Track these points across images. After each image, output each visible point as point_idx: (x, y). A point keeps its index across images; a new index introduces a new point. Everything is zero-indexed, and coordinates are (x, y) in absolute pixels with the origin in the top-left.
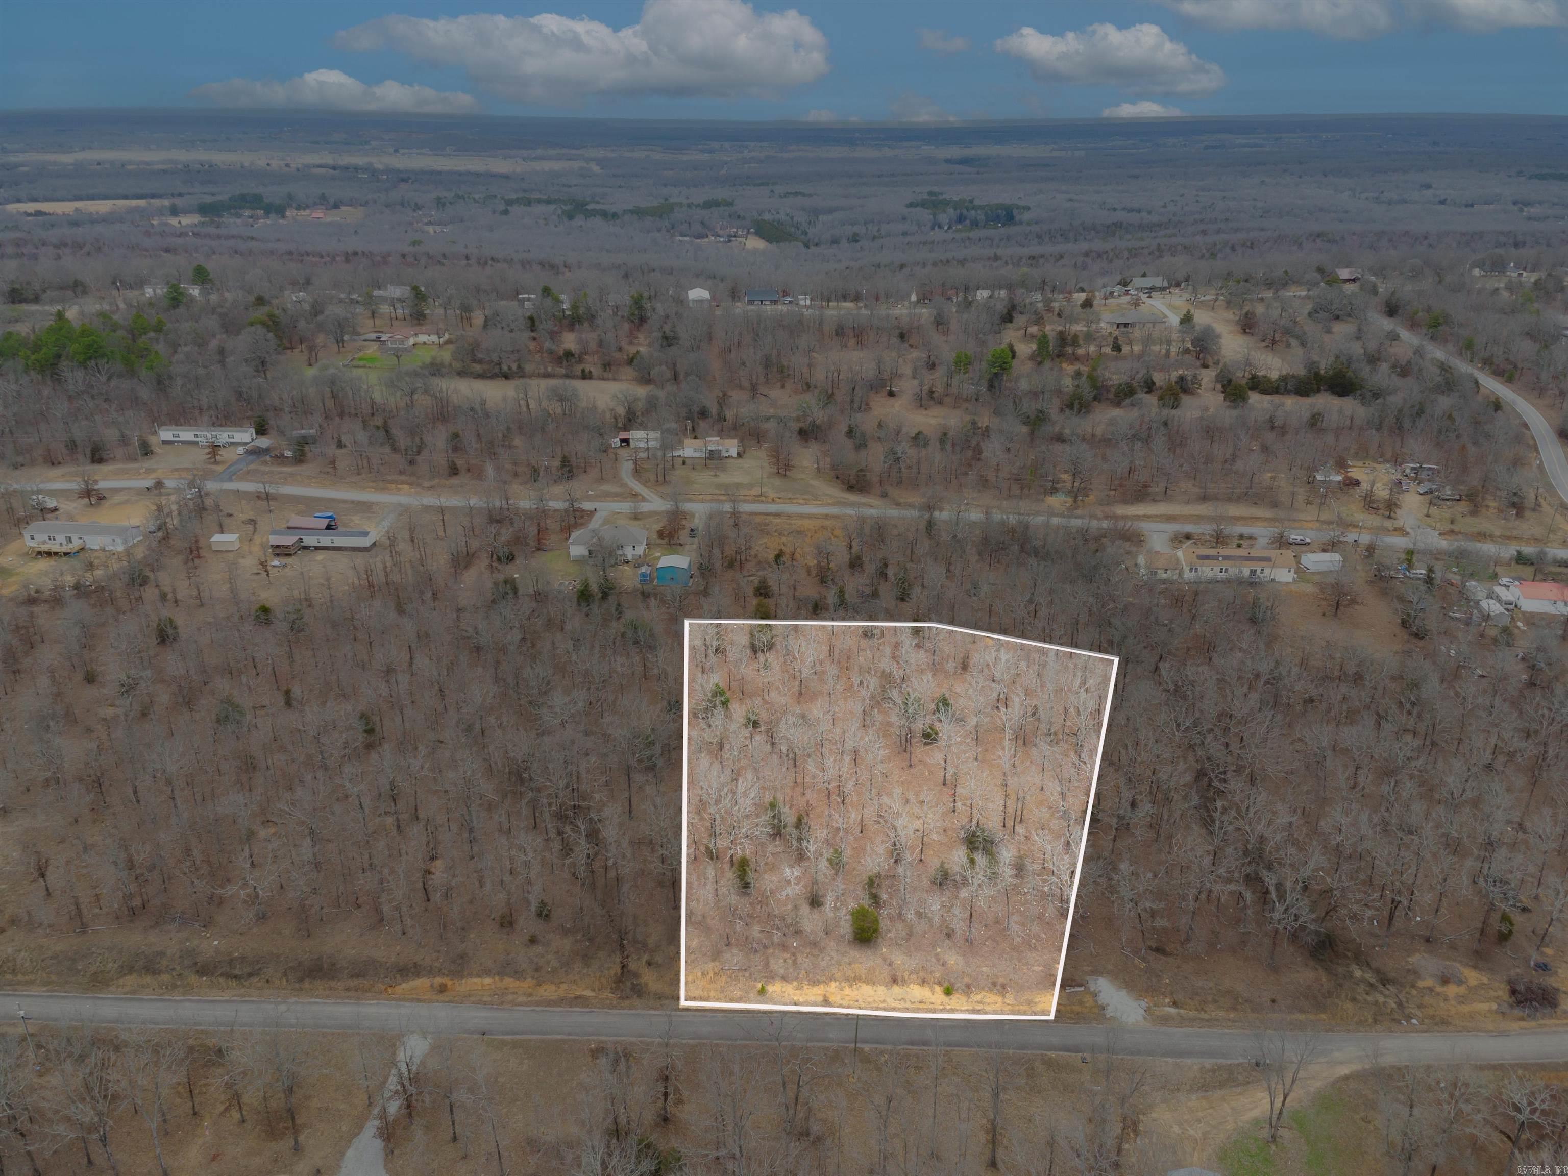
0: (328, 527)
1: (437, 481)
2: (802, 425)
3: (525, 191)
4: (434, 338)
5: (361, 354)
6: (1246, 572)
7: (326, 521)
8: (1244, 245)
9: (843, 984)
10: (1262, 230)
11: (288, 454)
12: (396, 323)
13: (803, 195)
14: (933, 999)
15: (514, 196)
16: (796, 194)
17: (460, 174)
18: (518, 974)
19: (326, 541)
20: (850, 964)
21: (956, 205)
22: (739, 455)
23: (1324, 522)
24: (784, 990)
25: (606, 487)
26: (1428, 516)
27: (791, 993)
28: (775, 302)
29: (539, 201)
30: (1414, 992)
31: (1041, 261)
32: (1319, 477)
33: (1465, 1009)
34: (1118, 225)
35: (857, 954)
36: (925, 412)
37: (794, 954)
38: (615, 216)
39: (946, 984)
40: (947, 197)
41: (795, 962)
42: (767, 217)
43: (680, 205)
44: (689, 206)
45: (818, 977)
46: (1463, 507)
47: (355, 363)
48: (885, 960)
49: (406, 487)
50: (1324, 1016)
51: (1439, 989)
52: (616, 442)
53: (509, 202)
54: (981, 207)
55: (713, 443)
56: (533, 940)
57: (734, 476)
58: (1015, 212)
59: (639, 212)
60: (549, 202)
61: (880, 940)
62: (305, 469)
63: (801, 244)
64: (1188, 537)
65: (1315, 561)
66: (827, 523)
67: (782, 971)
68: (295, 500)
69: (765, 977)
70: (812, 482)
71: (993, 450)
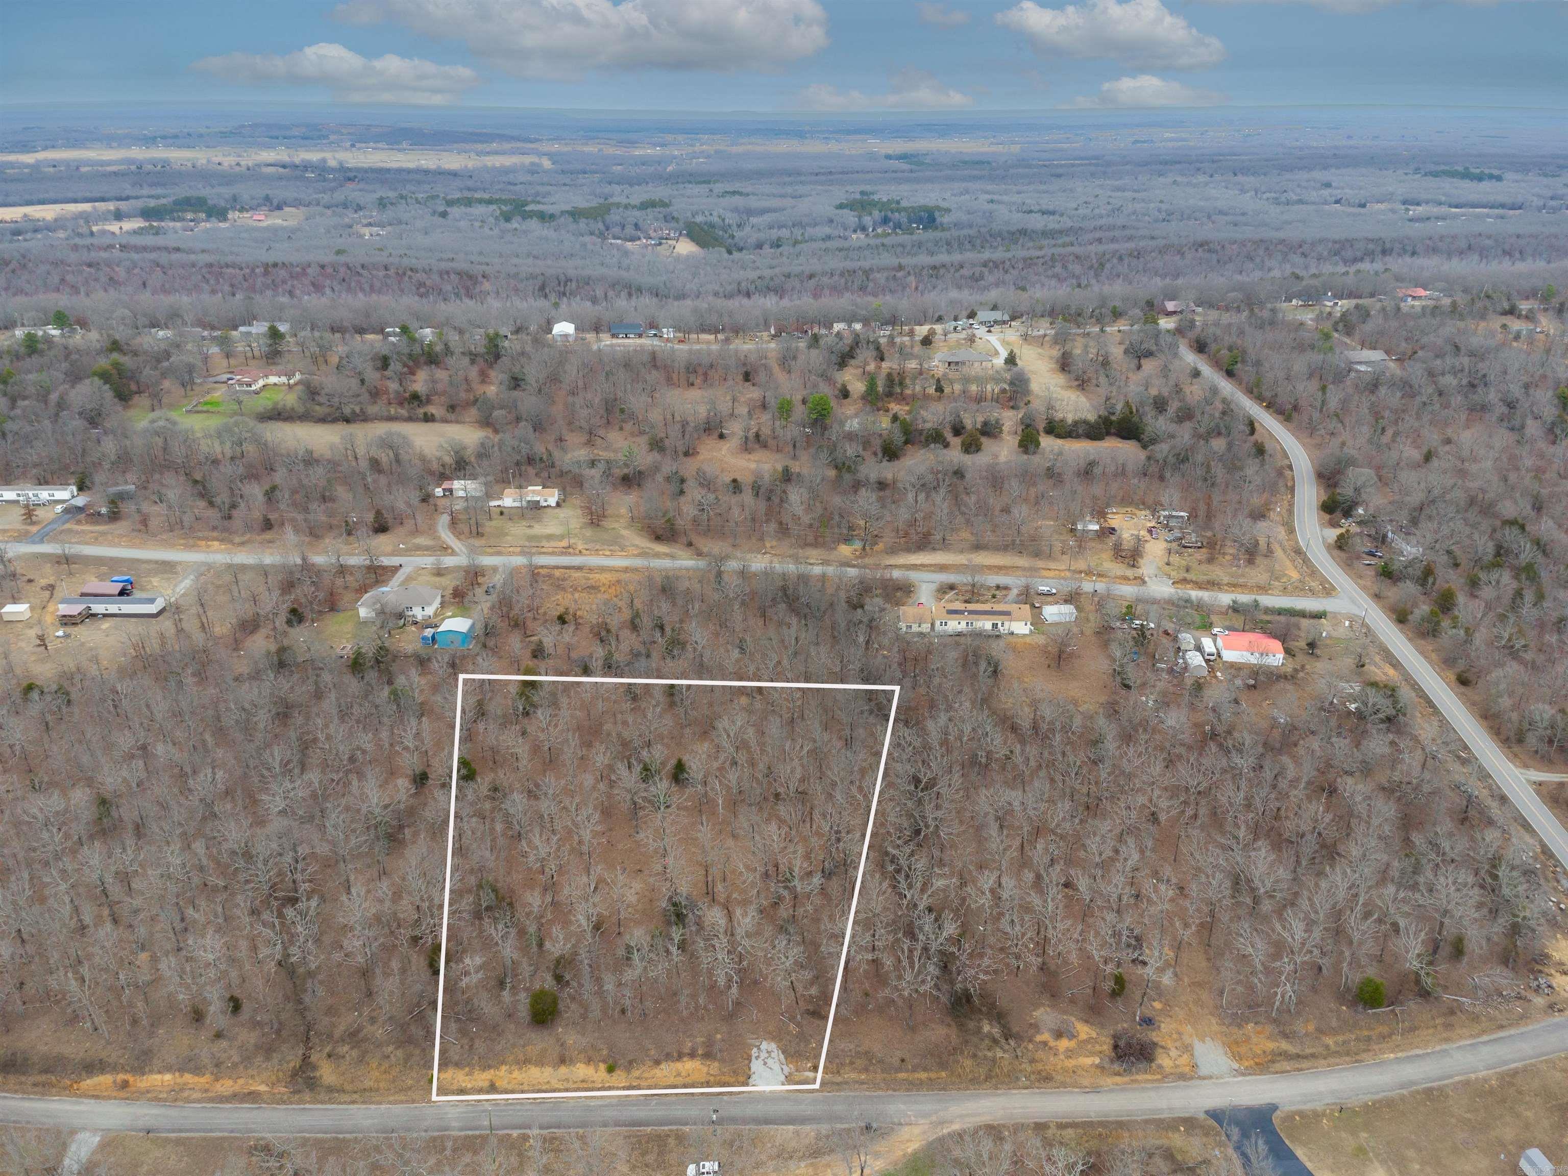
0: (122, 593)
1: (248, 536)
2: (626, 471)
3: (469, 189)
4: (284, 379)
5: (208, 398)
6: (988, 626)
7: (119, 586)
8: (1130, 255)
9: (513, 1067)
10: (1153, 238)
11: (104, 510)
12: (251, 362)
13: (740, 194)
14: (595, 1077)
15: (458, 195)
16: (734, 193)
17: (409, 171)
18: (198, 1070)
19: (113, 609)
20: (524, 1046)
21: (883, 206)
22: (558, 505)
23: (1075, 572)
25: (421, 540)
26: (1168, 564)
28: (640, 336)
29: (480, 201)
30: (1031, 1046)
31: (942, 271)
32: (1079, 527)
33: (1070, 1064)
34: (1023, 232)
35: (533, 1036)
36: (747, 456)
37: (472, 1039)
38: (552, 217)
39: (611, 1061)
40: (876, 198)
42: (699, 219)
43: (618, 205)
44: (626, 207)
45: (490, 1062)
46: (1203, 554)
47: (200, 408)
48: (558, 1040)
49: (216, 543)
50: (943, 1074)
51: (1052, 1043)
52: (439, 492)
53: (450, 203)
54: (905, 209)
55: (535, 492)
56: (219, 1035)
57: (550, 526)
58: (937, 214)
59: (575, 214)
60: (490, 202)
61: (558, 1020)
62: (120, 527)
63: (723, 250)
64: (952, 587)
65: (1053, 612)
66: (624, 576)
68: (99, 561)
70: (625, 532)
71: (796, 497)
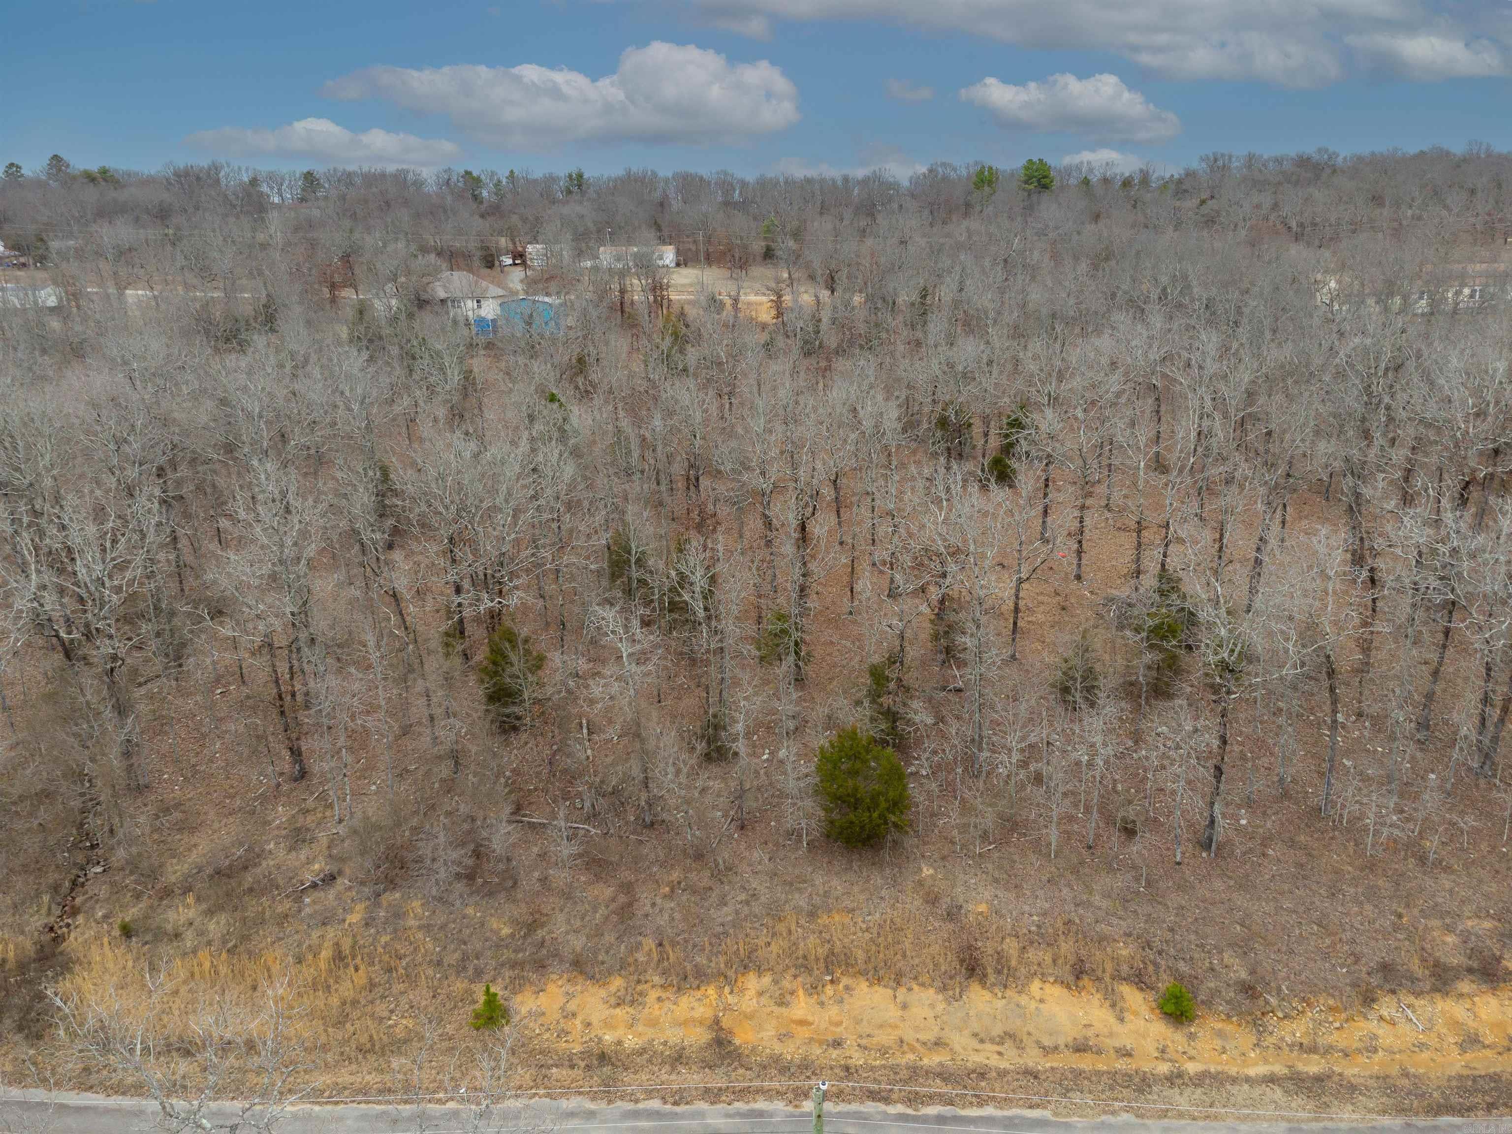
9: (787, 983)
14: (1125, 1036)
20: (812, 915)
22: (678, 265)
24: (572, 1006)
27: (595, 1019)
35: (837, 885)
37: (627, 887)
39: (1165, 983)
41: (625, 912)
45: (701, 960)
48: (932, 900)
61: (910, 841)
67: (578, 943)
69: (514, 965)
